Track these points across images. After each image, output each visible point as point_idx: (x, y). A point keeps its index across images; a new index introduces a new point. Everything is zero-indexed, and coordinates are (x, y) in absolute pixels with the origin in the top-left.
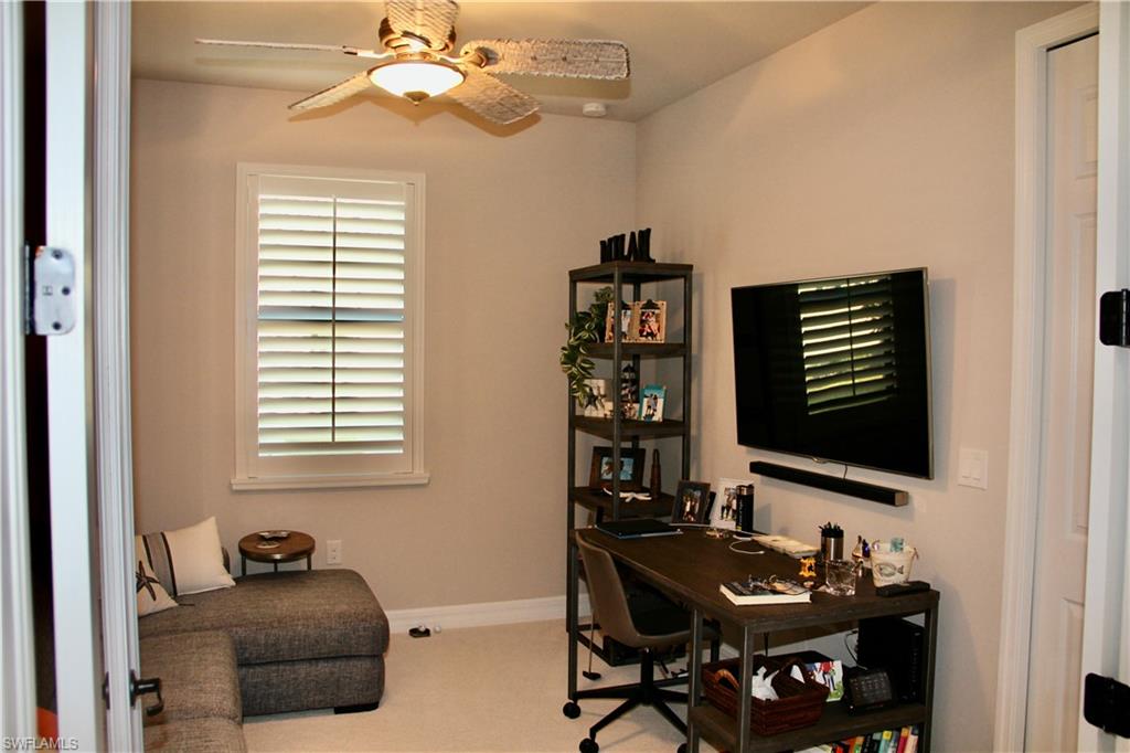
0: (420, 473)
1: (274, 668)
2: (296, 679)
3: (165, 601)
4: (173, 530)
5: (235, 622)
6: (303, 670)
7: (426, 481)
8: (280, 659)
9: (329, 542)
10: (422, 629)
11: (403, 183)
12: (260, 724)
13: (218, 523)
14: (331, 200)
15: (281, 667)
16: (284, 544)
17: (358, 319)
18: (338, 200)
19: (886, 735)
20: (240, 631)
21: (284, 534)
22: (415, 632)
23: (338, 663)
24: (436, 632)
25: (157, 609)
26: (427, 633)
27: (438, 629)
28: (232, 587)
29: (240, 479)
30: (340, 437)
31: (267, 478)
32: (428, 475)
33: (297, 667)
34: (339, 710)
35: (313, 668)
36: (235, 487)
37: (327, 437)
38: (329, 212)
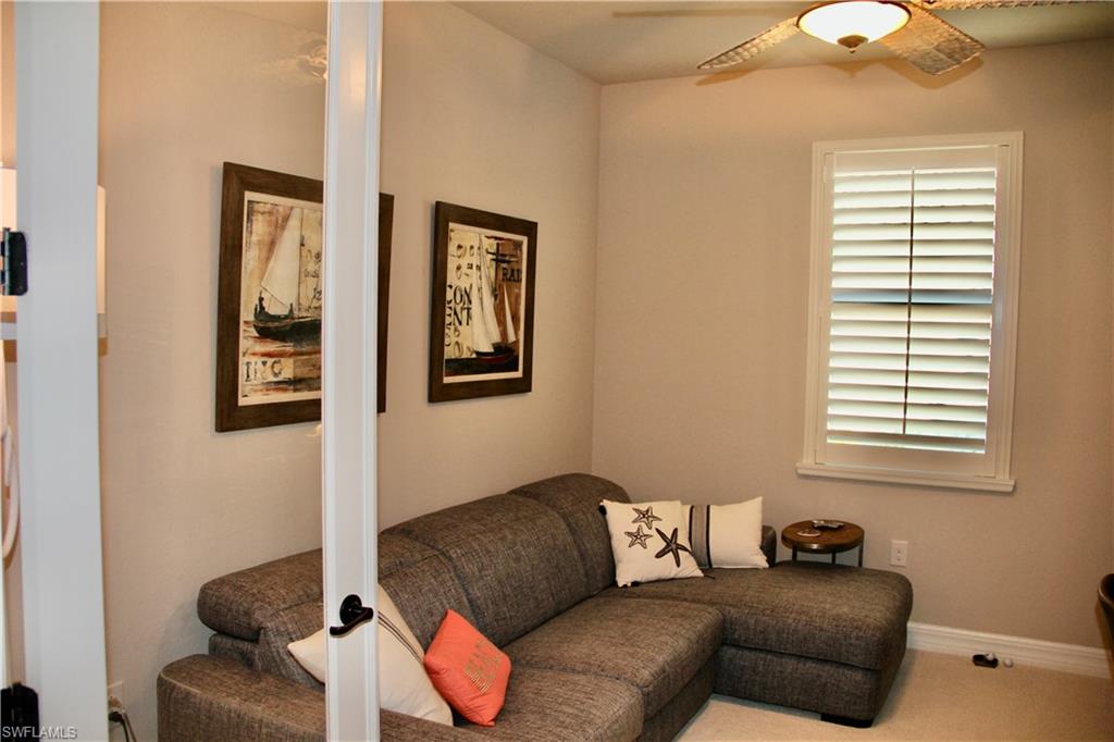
0: (1003, 479)
1: (761, 655)
2: (781, 672)
3: (689, 567)
4: (721, 503)
5: (731, 601)
6: (790, 665)
7: (1010, 489)
8: (768, 648)
9: (895, 542)
10: (990, 657)
12: (745, 708)
13: (764, 503)
14: (910, 172)
15: (769, 657)
16: (826, 535)
17: (937, 301)
18: (917, 172)
20: (732, 610)
21: (835, 526)
22: (980, 660)
23: (827, 668)
24: (1005, 665)
25: (680, 575)
26: (994, 663)
27: (1008, 662)
28: (764, 569)
29: (807, 463)
30: (911, 430)
31: (833, 466)
32: (1013, 483)
33: (783, 660)
34: (827, 718)
35: (801, 665)
36: (800, 471)
37: (897, 429)
38: (906, 186)
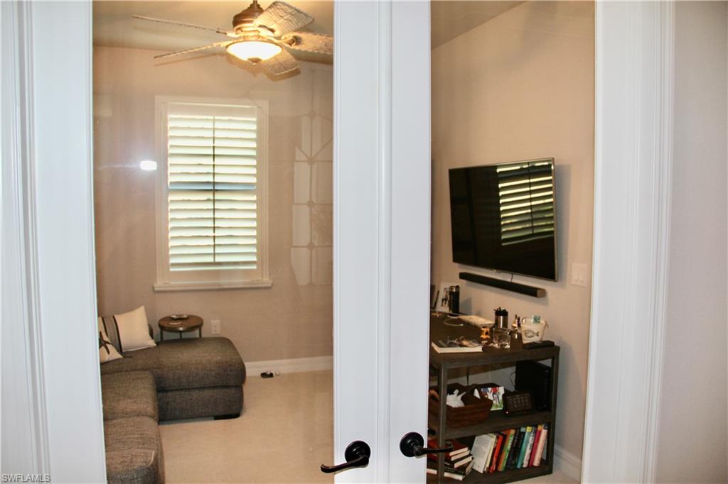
0: (266, 280)
1: (178, 393)
2: (191, 399)
3: (114, 355)
4: (119, 313)
5: (155, 366)
6: (195, 395)
7: (270, 285)
8: (182, 387)
9: (212, 321)
10: (269, 373)
11: (255, 107)
12: (171, 425)
13: (146, 310)
14: (212, 118)
15: (183, 393)
16: (184, 322)
17: (233, 188)
18: (216, 118)
19: (529, 429)
20: (158, 371)
21: (185, 316)
22: (264, 375)
23: (216, 391)
24: (277, 375)
25: (111, 359)
26: (271, 375)
27: (278, 373)
28: (155, 347)
29: (159, 284)
30: (218, 259)
31: (176, 284)
32: (271, 282)
33: (191, 393)
34: (217, 418)
35: (201, 393)
36: (156, 289)
37: (210, 259)
38: (210, 125)
